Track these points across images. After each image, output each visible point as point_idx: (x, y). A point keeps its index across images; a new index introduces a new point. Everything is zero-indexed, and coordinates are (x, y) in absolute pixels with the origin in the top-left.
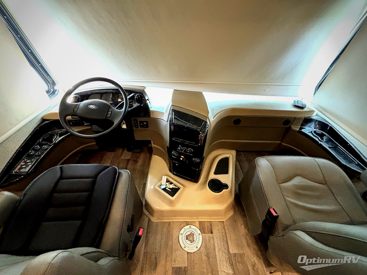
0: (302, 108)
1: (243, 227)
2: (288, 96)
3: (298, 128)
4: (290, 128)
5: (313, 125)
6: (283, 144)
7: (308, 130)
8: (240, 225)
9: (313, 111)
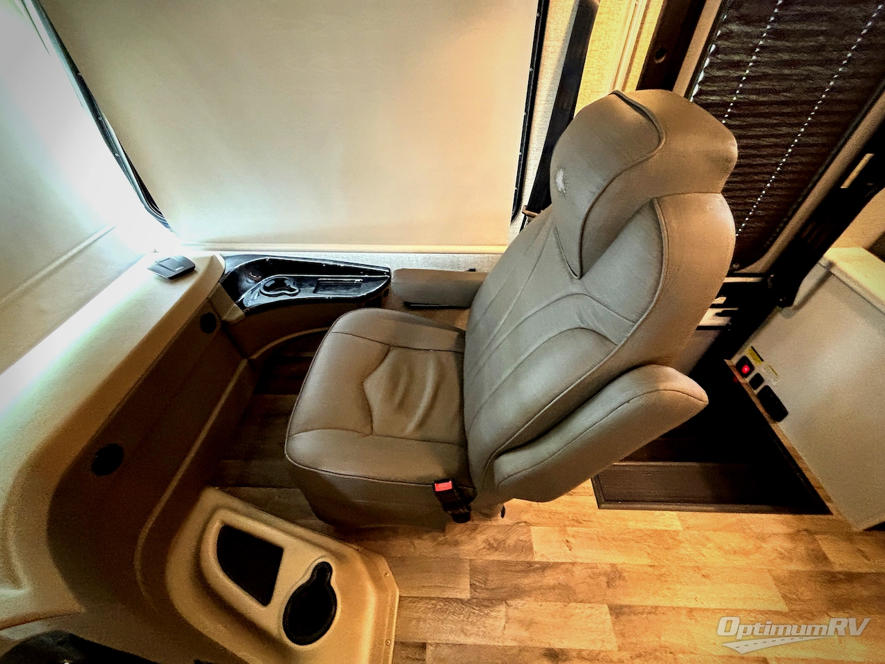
0: (189, 271)
1: (420, 541)
2: (120, 273)
3: (234, 309)
4: (226, 324)
5: (247, 282)
6: (255, 357)
7: (254, 296)
8: (412, 550)
9: (213, 260)
